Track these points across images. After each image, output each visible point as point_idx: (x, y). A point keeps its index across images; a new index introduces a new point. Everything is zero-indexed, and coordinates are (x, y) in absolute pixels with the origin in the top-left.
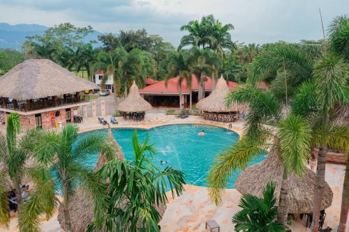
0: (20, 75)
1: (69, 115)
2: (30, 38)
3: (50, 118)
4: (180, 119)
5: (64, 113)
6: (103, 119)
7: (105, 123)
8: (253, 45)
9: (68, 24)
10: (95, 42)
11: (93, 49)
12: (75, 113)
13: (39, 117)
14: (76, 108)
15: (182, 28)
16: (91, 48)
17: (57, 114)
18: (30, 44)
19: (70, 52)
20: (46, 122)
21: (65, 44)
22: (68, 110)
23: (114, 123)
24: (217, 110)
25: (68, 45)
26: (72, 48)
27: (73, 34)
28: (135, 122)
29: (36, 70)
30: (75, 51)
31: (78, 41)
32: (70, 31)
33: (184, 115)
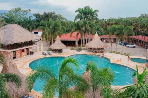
0: (5, 32)
1: (28, 51)
2: (1, 14)
3: (19, 53)
4: (78, 52)
5: (26, 50)
6: (44, 52)
7: (45, 54)
8: (104, 19)
9: (19, 8)
10: (32, 17)
11: (32, 20)
12: (30, 50)
13: (15, 53)
14: (31, 48)
15: (76, 11)
16: (30, 19)
17: (23, 51)
18: (1, 17)
19: (21, 21)
20: (18, 55)
21: (18, 18)
22: (27, 49)
23: (49, 54)
24: (96, 48)
25: (19, 18)
26: (21, 19)
27: (21, 13)
28: (59, 54)
29: (13, 30)
30: (23, 20)
31: (24, 16)
32: (20, 12)
33: (79, 50)
